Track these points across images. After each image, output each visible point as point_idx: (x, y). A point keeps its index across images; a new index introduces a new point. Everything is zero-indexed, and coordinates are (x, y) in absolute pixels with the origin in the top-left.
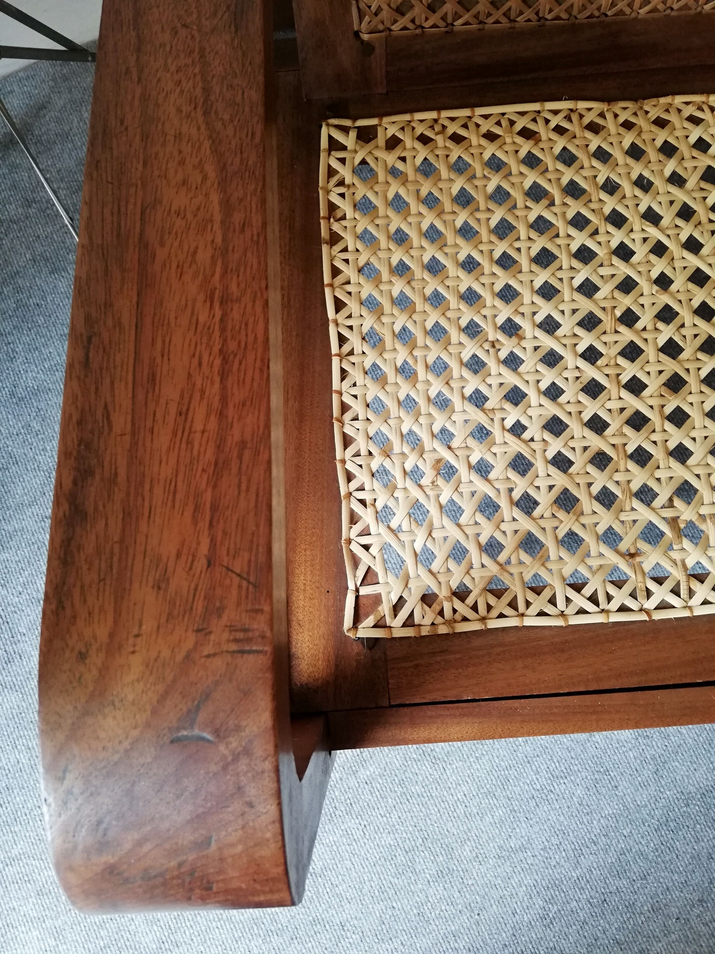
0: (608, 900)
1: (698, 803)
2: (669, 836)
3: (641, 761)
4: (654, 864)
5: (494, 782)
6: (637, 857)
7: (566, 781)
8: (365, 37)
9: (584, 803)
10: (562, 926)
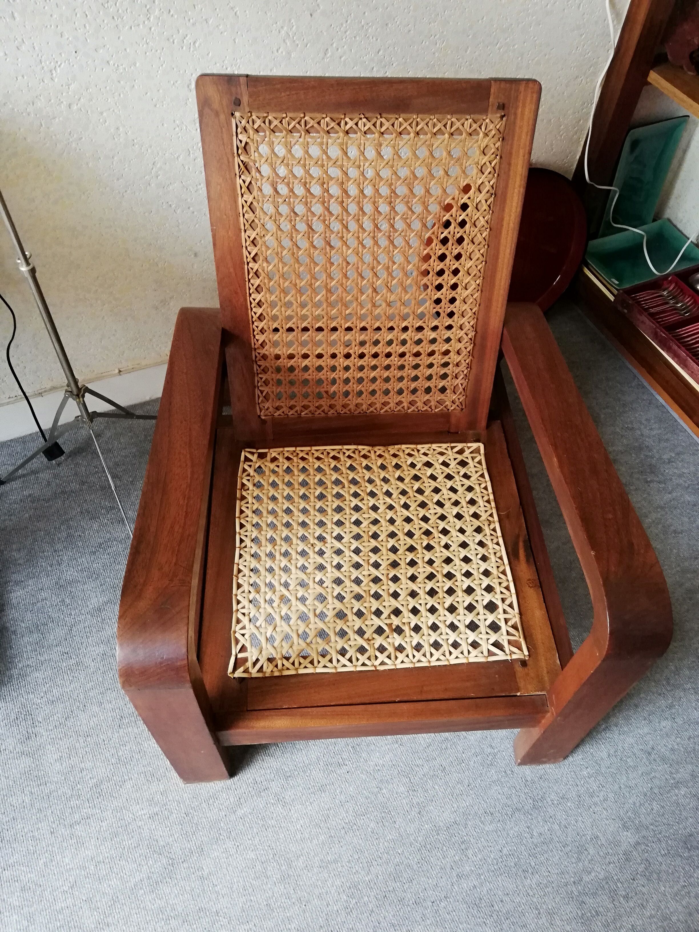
0: (387, 896)
1: (445, 833)
2: (427, 854)
3: (410, 806)
4: (417, 873)
5: (320, 818)
6: (406, 868)
7: (364, 818)
8: (263, 418)
9: (375, 831)
10: (358, 914)
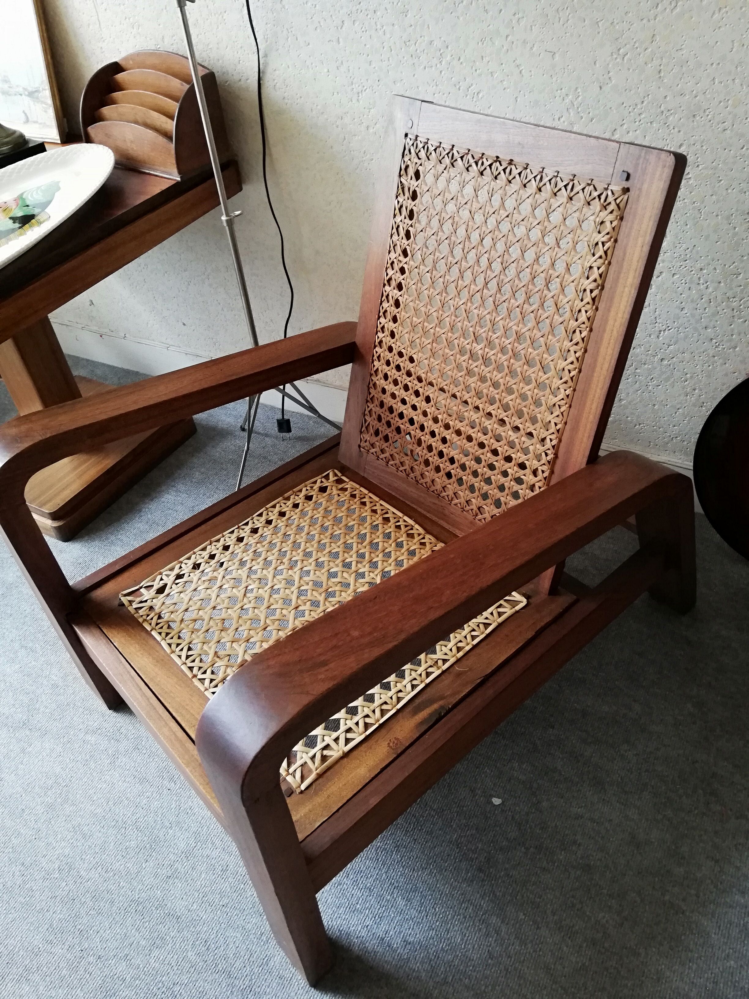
0: (75, 901)
1: (162, 914)
2: (132, 910)
3: (170, 864)
4: (110, 914)
5: (116, 797)
6: (109, 901)
7: (136, 832)
8: (361, 449)
9: (128, 850)
10: (48, 887)
